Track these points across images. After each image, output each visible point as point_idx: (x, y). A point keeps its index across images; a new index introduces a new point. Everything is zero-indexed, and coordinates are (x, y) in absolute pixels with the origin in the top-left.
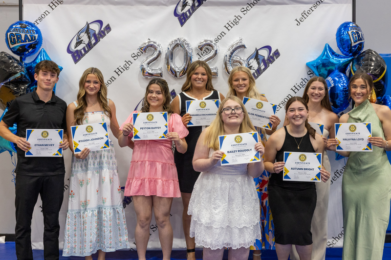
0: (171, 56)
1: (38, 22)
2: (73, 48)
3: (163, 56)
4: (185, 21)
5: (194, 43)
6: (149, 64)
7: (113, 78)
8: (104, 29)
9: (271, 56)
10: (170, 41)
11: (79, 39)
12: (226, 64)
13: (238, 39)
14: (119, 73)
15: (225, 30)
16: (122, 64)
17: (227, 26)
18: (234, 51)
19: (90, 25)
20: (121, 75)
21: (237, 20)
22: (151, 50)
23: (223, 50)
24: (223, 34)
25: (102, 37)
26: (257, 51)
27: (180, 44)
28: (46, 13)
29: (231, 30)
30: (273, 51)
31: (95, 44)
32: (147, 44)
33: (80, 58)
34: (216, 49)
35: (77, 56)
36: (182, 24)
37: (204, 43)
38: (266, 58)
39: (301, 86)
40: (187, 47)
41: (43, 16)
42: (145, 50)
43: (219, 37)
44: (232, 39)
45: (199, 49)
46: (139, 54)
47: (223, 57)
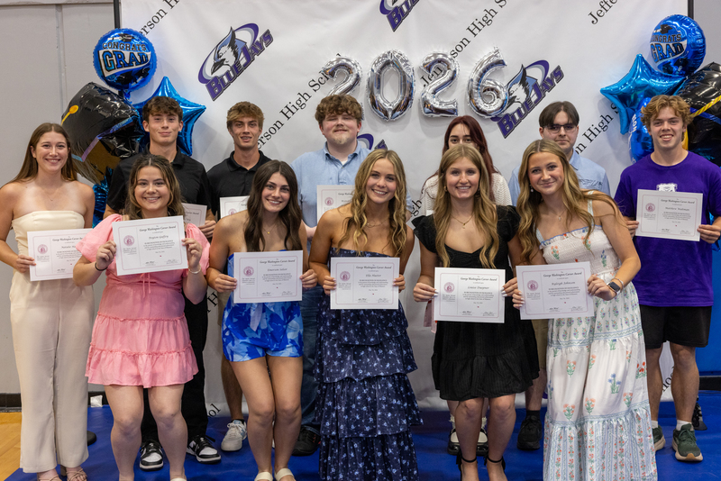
0: (376, 83)
1: (148, 29)
2: (208, 73)
3: (364, 83)
4: (400, 21)
5: (416, 60)
7: (278, 124)
8: (261, 38)
9: (548, 79)
10: (374, 57)
11: (219, 57)
12: (471, 94)
13: (492, 50)
14: (289, 114)
15: (469, 36)
16: (294, 99)
17: (472, 27)
18: (485, 71)
19: (236, 33)
20: (293, 117)
21: (490, 17)
22: (341, 73)
23: (467, 71)
24: (465, 42)
25: (258, 53)
26: (524, 70)
27: (392, 62)
28: (160, 14)
29: (479, 34)
30: (551, 70)
31: (246, 65)
32: (335, 63)
33: (221, 91)
34: (453, 69)
35: (216, 88)
36: (394, 26)
37: (433, 58)
38: (539, 82)
39: (600, 129)
40: (405, 65)
41: (156, 20)
42: (332, 74)
43: (459, 48)
44: (482, 51)
45: (425, 70)
46: (322, 81)
47: (467, 83)
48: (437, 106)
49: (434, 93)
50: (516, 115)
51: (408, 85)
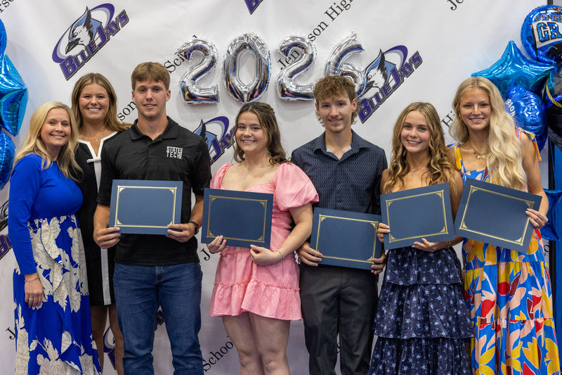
0: (232, 67)
1: (2, 7)
2: (62, 52)
3: (219, 66)
4: (257, 4)
5: (273, 42)
6: (194, 79)
7: (132, 105)
8: (116, 18)
9: (407, 64)
10: (231, 40)
11: (74, 36)
13: (349, 34)
15: (327, 20)
17: (330, 11)
18: (342, 55)
19: (92, 13)
21: (348, 1)
22: (198, 55)
23: (324, 55)
24: (323, 25)
25: (114, 33)
26: (382, 55)
27: (249, 45)
29: (338, 18)
30: (409, 56)
31: (101, 45)
32: (191, 45)
33: (75, 70)
34: (311, 53)
35: (70, 67)
36: (252, 9)
37: (291, 42)
38: (398, 67)
40: (261, 48)
42: (187, 56)
43: (317, 32)
44: (340, 34)
45: (282, 53)
46: (178, 62)
47: (324, 67)
48: (293, 90)
49: (291, 76)
50: (374, 100)
51: (264, 67)
